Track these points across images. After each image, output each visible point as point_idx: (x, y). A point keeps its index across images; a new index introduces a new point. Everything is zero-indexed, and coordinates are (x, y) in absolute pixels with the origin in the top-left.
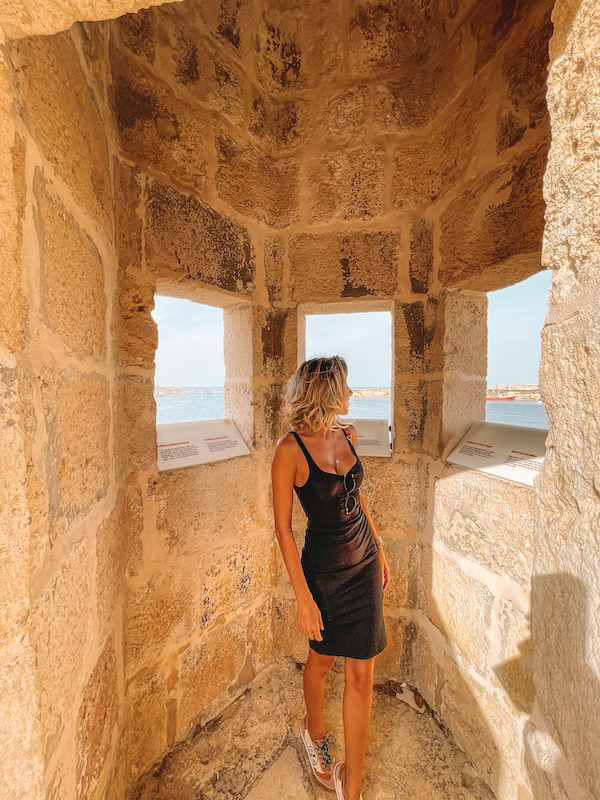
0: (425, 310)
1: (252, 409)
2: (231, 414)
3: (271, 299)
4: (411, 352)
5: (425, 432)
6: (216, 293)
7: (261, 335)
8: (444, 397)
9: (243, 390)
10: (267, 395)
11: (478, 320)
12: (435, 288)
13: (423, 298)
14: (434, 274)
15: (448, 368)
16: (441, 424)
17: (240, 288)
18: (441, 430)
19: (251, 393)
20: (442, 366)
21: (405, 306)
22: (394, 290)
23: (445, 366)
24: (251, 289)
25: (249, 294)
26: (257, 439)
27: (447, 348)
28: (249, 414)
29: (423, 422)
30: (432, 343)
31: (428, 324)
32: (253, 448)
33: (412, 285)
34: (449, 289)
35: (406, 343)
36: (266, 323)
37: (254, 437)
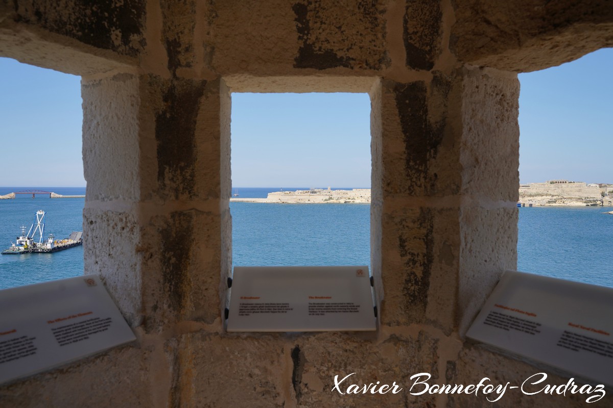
0: (428, 94)
1: (138, 259)
2: (97, 267)
3: (173, 64)
4: (408, 162)
5: (430, 291)
6: (69, 51)
7: (154, 126)
8: (462, 235)
9: (120, 226)
10: (165, 233)
11: (506, 114)
12: (445, 61)
13: (425, 77)
14: (443, 41)
15: (466, 190)
16: (457, 279)
17: (117, 43)
18: (457, 288)
19: (137, 230)
20: (458, 187)
21: (397, 87)
22: (380, 61)
23: (463, 187)
24: (137, 46)
25: (134, 53)
26: (149, 312)
27: (465, 158)
28: (133, 267)
29: (426, 273)
30: (441, 149)
31: (433, 117)
32: (140, 330)
33: (409, 54)
34: (467, 66)
35: (400, 147)
36: (162, 105)
37: (143, 309)
